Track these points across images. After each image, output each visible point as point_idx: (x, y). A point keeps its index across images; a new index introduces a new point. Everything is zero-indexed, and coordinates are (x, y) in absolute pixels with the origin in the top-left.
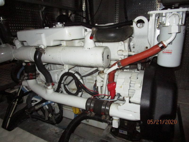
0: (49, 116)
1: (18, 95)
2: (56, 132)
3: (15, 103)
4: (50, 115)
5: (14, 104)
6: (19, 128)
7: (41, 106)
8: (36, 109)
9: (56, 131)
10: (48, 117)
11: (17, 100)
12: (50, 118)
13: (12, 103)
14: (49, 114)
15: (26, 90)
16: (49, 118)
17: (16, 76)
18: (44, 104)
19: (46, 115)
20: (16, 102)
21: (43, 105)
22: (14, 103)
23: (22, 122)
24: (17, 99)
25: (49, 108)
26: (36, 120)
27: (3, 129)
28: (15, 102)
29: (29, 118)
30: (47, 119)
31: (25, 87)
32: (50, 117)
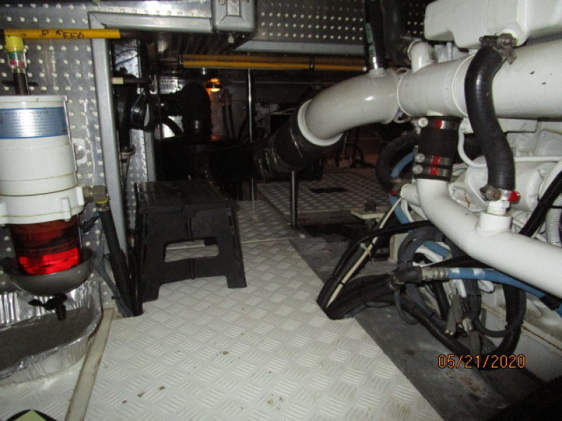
0: (461, 323)
1: (381, 227)
2: (473, 393)
3: (365, 248)
4: (466, 324)
5: (364, 251)
6: (356, 322)
7: (442, 274)
8: (424, 279)
9: (475, 390)
10: (457, 325)
11: (375, 240)
12: (465, 332)
13: (359, 245)
14: (463, 318)
15: (407, 218)
16: (460, 332)
17: (390, 172)
18: (456, 271)
19: (451, 318)
20: (371, 246)
21: (450, 272)
22: (363, 245)
23: (370, 307)
24: (374, 237)
25: (468, 295)
26: (412, 318)
27: (316, 307)
28: (367, 246)
29: (392, 303)
30: (450, 331)
31: (405, 207)
32: (463, 329)
